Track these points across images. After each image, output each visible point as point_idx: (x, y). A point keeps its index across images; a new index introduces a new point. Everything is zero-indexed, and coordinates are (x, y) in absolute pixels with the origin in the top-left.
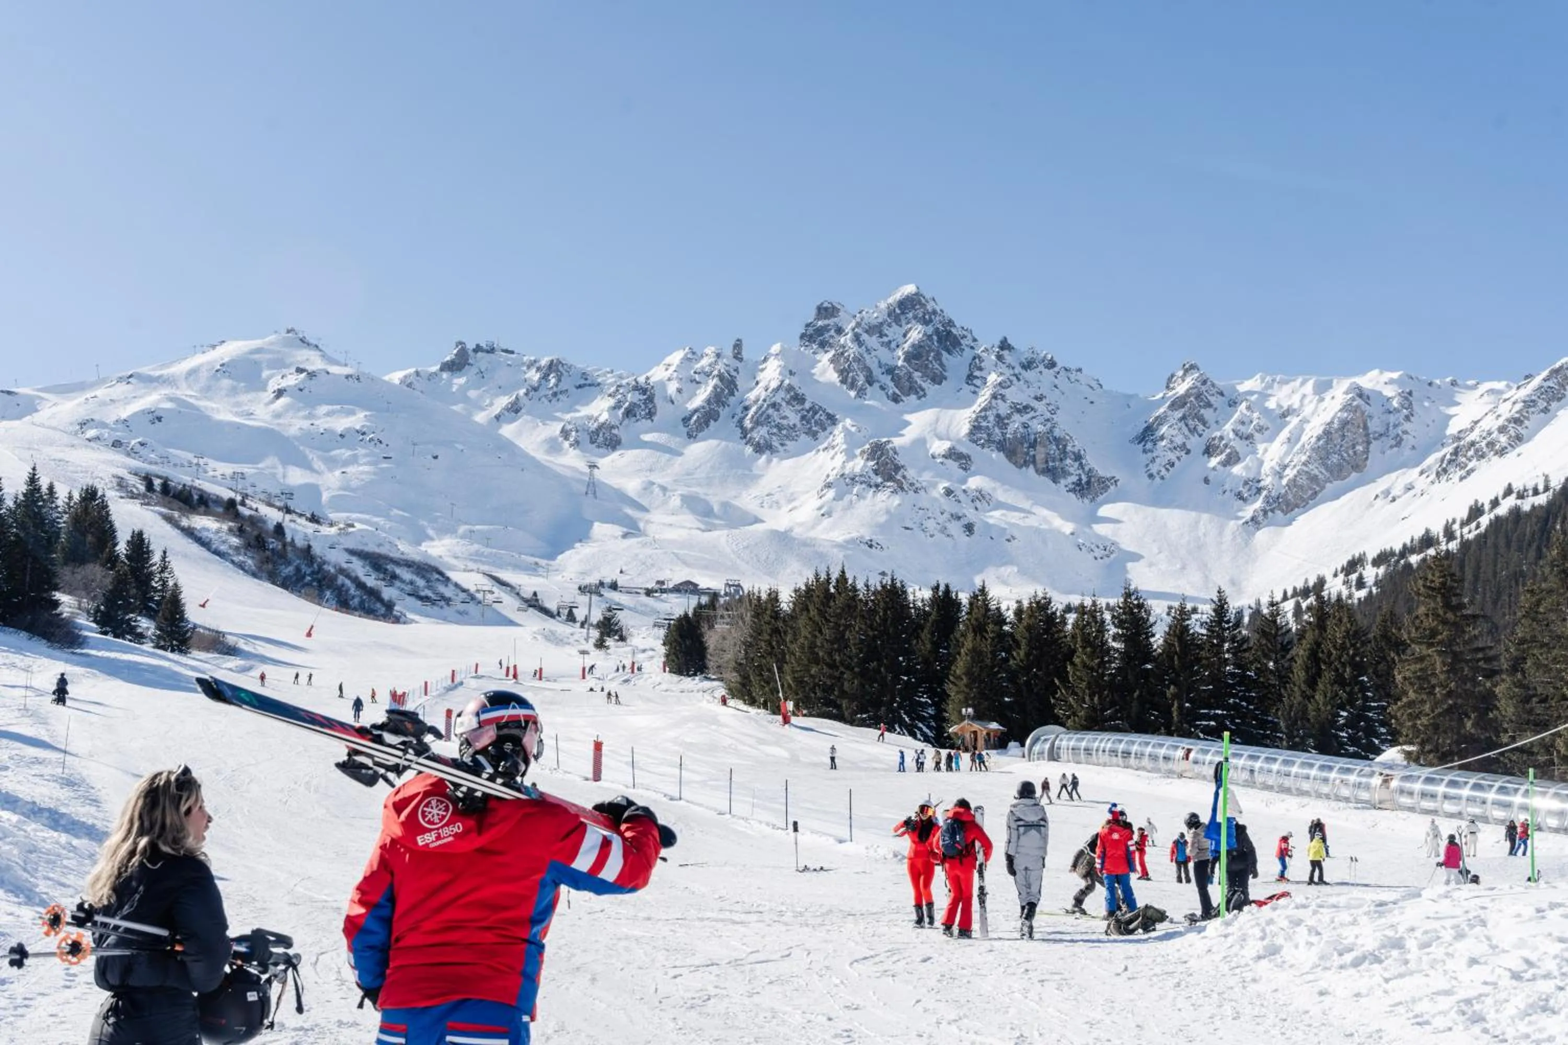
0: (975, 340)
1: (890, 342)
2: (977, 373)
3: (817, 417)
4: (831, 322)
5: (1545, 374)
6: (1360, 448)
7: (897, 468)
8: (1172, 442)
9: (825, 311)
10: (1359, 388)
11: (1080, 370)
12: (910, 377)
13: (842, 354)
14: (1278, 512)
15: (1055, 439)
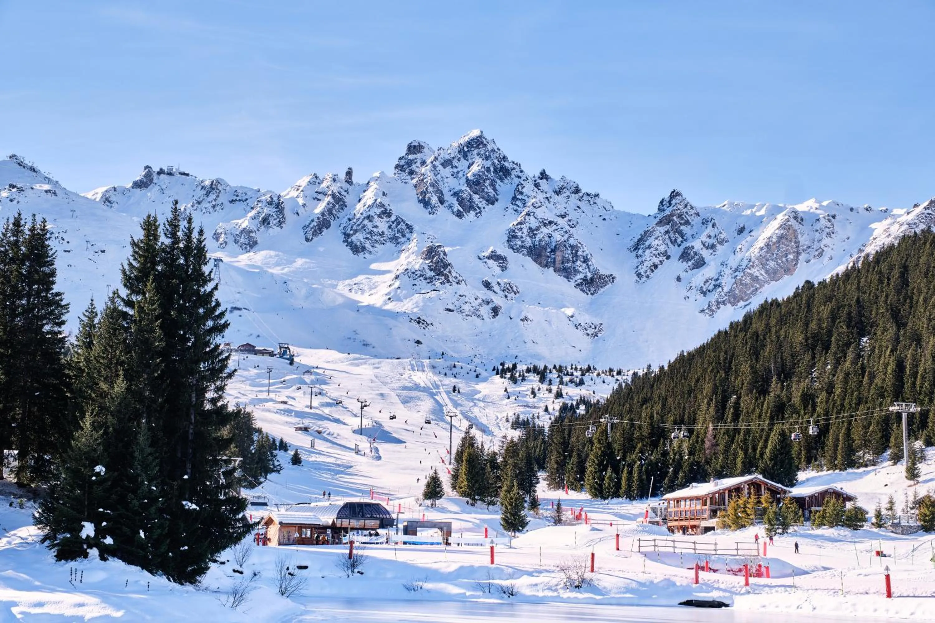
0: (522, 172)
1: (458, 172)
2: (519, 197)
3: (399, 227)
4: (419, 156)
5: (926, 204)
6: (791, 257)
7: (446, 266)
8: (657, 250)
9: (414, 149)
10: (795, 212)
11: (597, 195)
12: (471, 200)
13: (423, 180)
14: (729, 305)
15: (570, 246)
